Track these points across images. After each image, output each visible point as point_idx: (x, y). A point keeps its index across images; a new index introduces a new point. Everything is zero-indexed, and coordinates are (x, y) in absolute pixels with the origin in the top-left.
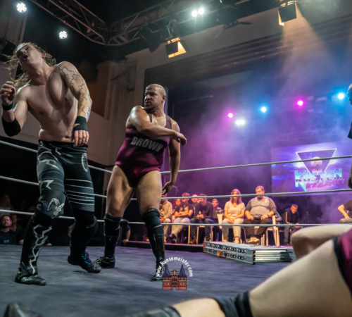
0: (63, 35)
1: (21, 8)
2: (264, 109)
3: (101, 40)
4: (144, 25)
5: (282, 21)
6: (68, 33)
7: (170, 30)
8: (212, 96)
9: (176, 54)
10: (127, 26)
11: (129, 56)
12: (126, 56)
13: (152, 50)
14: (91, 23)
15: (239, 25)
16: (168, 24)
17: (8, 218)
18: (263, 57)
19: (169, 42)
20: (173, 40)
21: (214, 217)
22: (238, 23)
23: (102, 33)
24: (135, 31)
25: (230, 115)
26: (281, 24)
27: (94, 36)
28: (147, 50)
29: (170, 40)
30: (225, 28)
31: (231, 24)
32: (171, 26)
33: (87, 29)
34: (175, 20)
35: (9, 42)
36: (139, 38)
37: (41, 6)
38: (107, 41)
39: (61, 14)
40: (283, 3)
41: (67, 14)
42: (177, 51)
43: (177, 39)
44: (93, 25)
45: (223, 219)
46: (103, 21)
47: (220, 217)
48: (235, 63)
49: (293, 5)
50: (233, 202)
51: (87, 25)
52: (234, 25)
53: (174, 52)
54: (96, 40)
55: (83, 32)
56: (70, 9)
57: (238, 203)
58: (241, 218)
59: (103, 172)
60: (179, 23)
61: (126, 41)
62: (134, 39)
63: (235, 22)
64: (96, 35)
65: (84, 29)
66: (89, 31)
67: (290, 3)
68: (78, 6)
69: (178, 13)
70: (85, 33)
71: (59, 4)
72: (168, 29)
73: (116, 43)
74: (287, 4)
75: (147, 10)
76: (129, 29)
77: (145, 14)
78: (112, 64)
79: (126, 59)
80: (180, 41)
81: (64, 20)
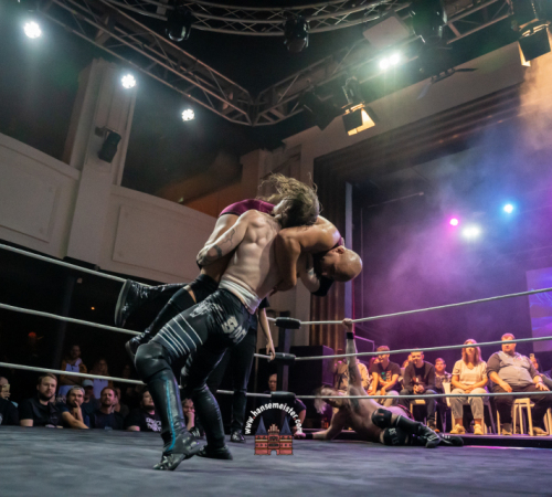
0: (188, 115)
1: (128, 81)
2: (509, 209)
3: (244, 119)
4: (308, 90)
5: (527, 60)
6: (195, 112)
7: (349, 93)
8: (421, 194)
9: (360, 129)
10: (282, 94)
11: (290, 141)
12: (284, 141)
13: (322, 127)
14: (229, 94)
15: (457, 74)
16: (344, 84)
17: (112, 392)
18: (500, 121)
19: (347, 111)
20: (354, 108)
21: (437, 385)
22: (455, 71)
23: (245, 107)
25: (454, 222)
26: (525, 63)
27: (233, 114)
28: (316, 128)
29: (349, 107)
30: (434, 81)
31: (443, 74)
32: (350, 86)
33: (222, 103)
34: (354, 78)
35: (111, 132)
36: (301, 110)
37: (156, 77)
38: (252, 119)
39: (184, 85)
40: (525, 30)
41: (190, 84)
42: (360, 124)
43: (360, 106)
44: (231, 97)
45: (452, 390)
46: (245, 91)
47: (446, 386)
48: (455, 136)
49: (544, 31)
50: (467, 361)
51: (223, 97)
52: (448, 75)
53: (356, 127)
54: (237, 119)
55: (216, 109)
56: (197, 77)
57: (475, 362)
58: (483, 387)
60: (361, 82)
61: (282, 117)
62: (289, 116)
63: (450, 70)
64: (235, 112)
65: (218, 104)
66: (225, 106)
67: (537, 29)
68: (207, 71)
69: (358, 67)
70: (220, 110)
71: (181, 71)
72: (345, 92)
73: (268, 121)
74: (532, 31)
75: (310, 67)
76: (285, 98)
77: (308, 73)
78: (264, 154)
79: (283, 145)
80: (365, 109)
81: (189, 93)
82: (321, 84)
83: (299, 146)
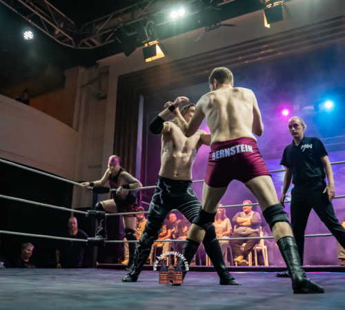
0: (28, 35)
3: (70, 43)
4: (118, 27)
5: (268, 23)
6: (34, 34)
7: (148, 32)
9: (154, 58)
10: (99, 28)
11: (102, 62)
12: (97, 62)
13: (127, 55)
14: (60, 23)
15: (222, 27)
16: (145, 25)
18: (246, 62)
19: (146, 45)
20: (151, 43)
22: (221, 25)
23: (71, 36)
24: (109, 33)
26: (267, 26)
27: (62, 38)
28: (122, 54)
29: (148, 42)
30: (207, 30)
31: (213, 26)
32: (149, 27)
33: (55, 29)
34: (152, 22)
36: (113, 40)
37: (6, 4)
38: (77, 45)
39: (26, 12)
40: (268, 3)
41: (33, 12)
42: (155, 54)
43: (155, 42)
44: (62, 26)
46: (72, 22)
49: (280, 6)
51: (56, 25)
52: (216, 27)
53: (151, 56)
54: (65, 43)
55: (50, 33)
56: (36, 7)
59: (72, 185)
60: (157, 25)
61: (98, 44)
62: (104, 44)
63: (218, 24)
64: (66, 37)
65: (52, 30)
66: (57, 32)
67: (276, 4)
68: (45, 3)
69: (155, 15)
70: (53, 35)
72: (146, 31)
73: (88, 46)
74: (273, 5)
75: (121, 11)
76: (101, 31)
77: (119, 15)
78: (82, 70)
79: (97, 65)
80: (159, 44)
81: (29, 18)
82: (128, 24)
83: (109, 66)
